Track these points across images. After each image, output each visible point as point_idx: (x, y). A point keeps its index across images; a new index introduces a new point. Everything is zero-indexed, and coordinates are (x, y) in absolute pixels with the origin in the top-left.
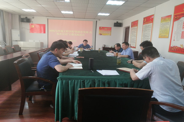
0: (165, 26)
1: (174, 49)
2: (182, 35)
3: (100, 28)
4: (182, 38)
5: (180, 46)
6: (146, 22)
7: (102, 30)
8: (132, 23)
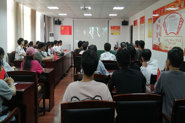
0: (150, 27)
1: (154, 47)
6: (141, 22)
7: (113, 29)
8: (134, 21)
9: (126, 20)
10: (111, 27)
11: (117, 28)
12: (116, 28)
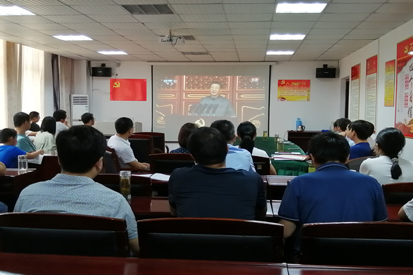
6: (369, 69)
7: (285, 87)
8: (353, 68)
9: (330, 65)
10: (280, 81)
11: (300, 86)
12: (295, 84)
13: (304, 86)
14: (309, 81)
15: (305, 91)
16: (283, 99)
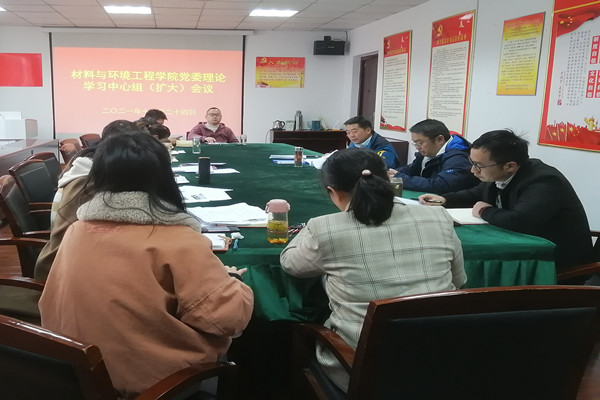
0: (521, 53)
1: (562, 134)
2: (589, 84)
3: (259, 62)
4: (590, 94)
5: (583, 125)
6: (440, 37)
7: (266, 68)
8: (388, 38)
13: (295, 66)
14: (304, 59)
15: (297, 74)
16: (264, 84)
